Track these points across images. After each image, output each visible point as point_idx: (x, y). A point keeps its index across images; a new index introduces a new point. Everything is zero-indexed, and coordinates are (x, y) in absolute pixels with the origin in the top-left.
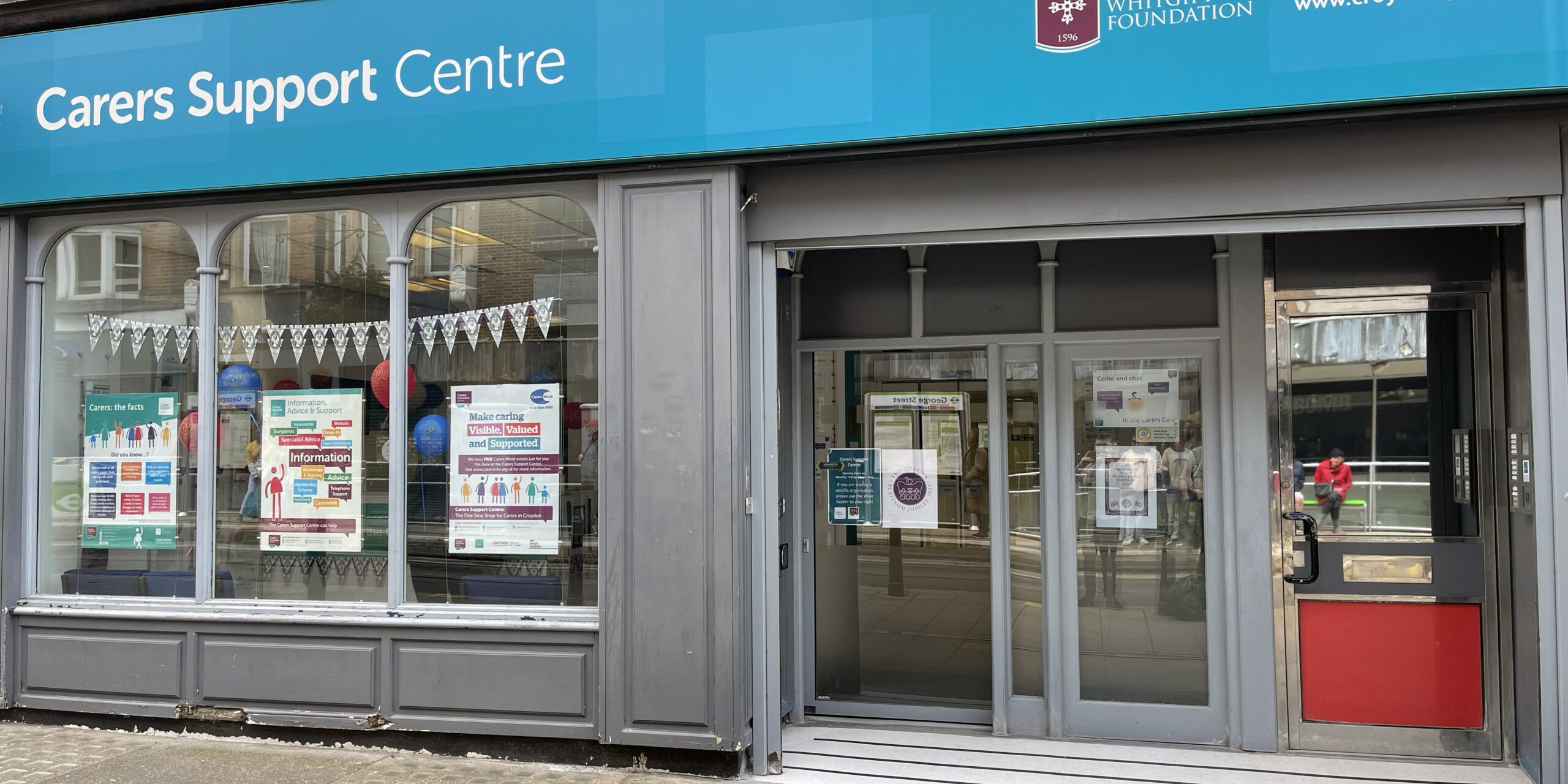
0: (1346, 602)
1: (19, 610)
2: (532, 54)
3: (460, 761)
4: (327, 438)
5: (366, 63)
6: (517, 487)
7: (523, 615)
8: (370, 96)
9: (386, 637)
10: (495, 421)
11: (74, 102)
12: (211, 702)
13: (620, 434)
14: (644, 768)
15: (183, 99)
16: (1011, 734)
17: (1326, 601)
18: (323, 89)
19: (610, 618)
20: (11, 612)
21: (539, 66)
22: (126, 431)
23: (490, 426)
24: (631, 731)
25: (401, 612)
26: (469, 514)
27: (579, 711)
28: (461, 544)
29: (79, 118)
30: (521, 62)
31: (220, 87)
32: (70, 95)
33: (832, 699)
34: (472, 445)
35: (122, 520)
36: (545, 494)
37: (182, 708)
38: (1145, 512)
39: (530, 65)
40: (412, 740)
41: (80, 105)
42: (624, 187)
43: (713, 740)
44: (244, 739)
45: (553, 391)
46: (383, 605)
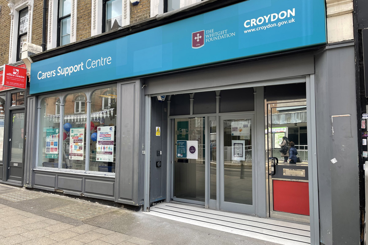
0: (284, 181)
1: (34, 169)
2: (106, 58)
3: (94, 204)
4: (79, 137)
5: (82, 63)
6: (107, 147)
7: (105, 174)
8: (82, 69)
9: (84, 177)
10: (104, 134)
11: (42, 74)
12: (59, 189)
13: (119, 137)
14: (123, 208)
15: (57, 72)
16: (209, 208)
17: (280, 180)
18: (76, 68)
19: (117, 175)
20: (33, 170)
21: (107, 60)
22: (52, 136)
23: (103, 135)
24: (120, 200)
25: (86, 172)
26: (100, 153)
27: (112, 195)
28: (98, 159)
29: (43, 77)
30: (105, 60)
31: (62, 69)
32: (42, 73)
33: (176, 197)
34: (100, 139)
35: (51, 153)
36: (111, 149)
37: (55, 189)
38: (242, 157)
39: (106, 60)
40: (87, 199)
41: (43, 75)
42: (122, 84)
43: (133, 203)
44: (64, 196)
45: (113, 127)
46: (84, 171)
